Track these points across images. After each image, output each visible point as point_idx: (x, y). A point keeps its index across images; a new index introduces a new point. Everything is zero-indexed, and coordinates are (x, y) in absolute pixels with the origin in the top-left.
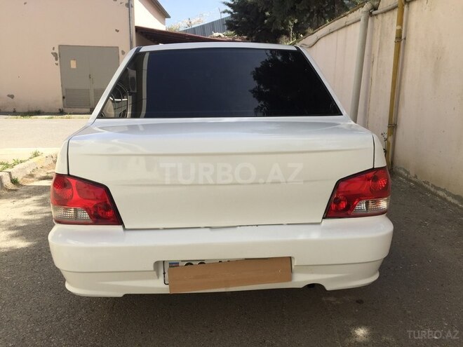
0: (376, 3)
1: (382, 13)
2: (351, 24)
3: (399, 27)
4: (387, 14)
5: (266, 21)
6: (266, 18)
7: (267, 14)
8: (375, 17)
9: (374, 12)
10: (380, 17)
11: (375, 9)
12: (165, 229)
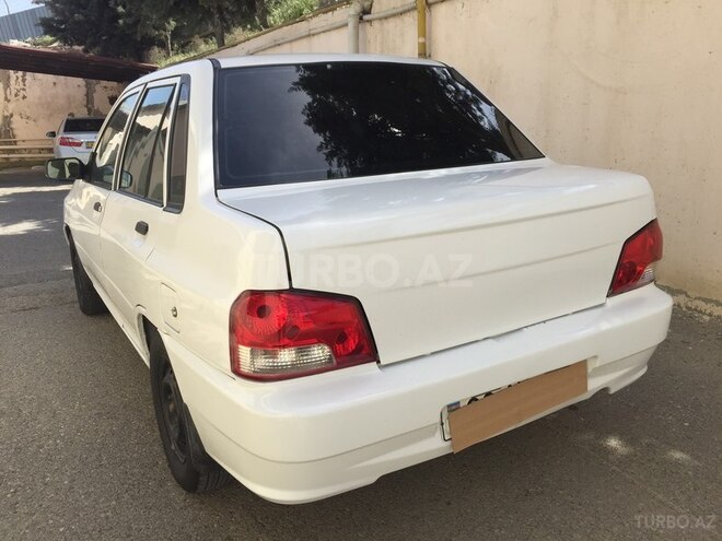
0: (367, 4)
1: (380, 19)
2: (320, 33)
3: (422, 40)
4: (391, 20)
5: (121, 21)
6: (119, 16)
7: (120, 9)
8: (368, 25)
9: (366, 17)
10: (376, 24)
11: (367, 11)
12: (433, 353)
